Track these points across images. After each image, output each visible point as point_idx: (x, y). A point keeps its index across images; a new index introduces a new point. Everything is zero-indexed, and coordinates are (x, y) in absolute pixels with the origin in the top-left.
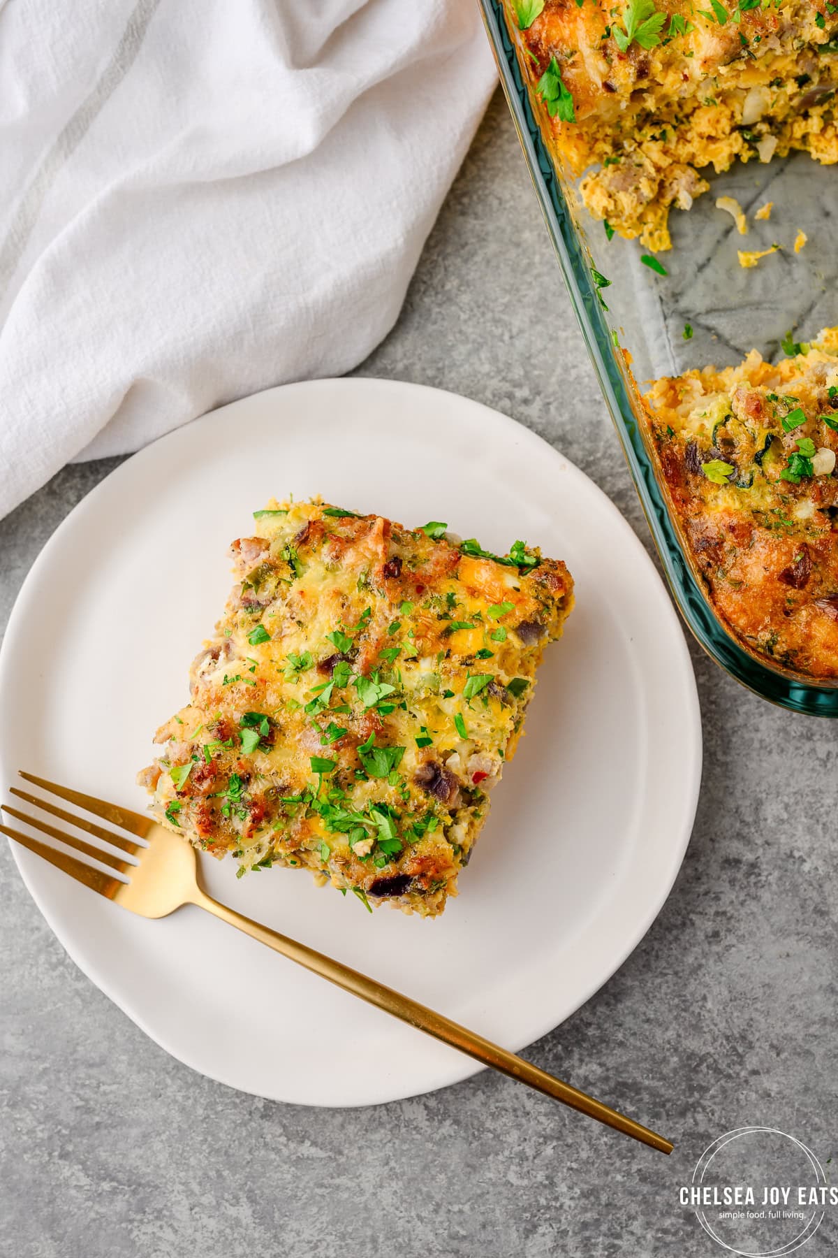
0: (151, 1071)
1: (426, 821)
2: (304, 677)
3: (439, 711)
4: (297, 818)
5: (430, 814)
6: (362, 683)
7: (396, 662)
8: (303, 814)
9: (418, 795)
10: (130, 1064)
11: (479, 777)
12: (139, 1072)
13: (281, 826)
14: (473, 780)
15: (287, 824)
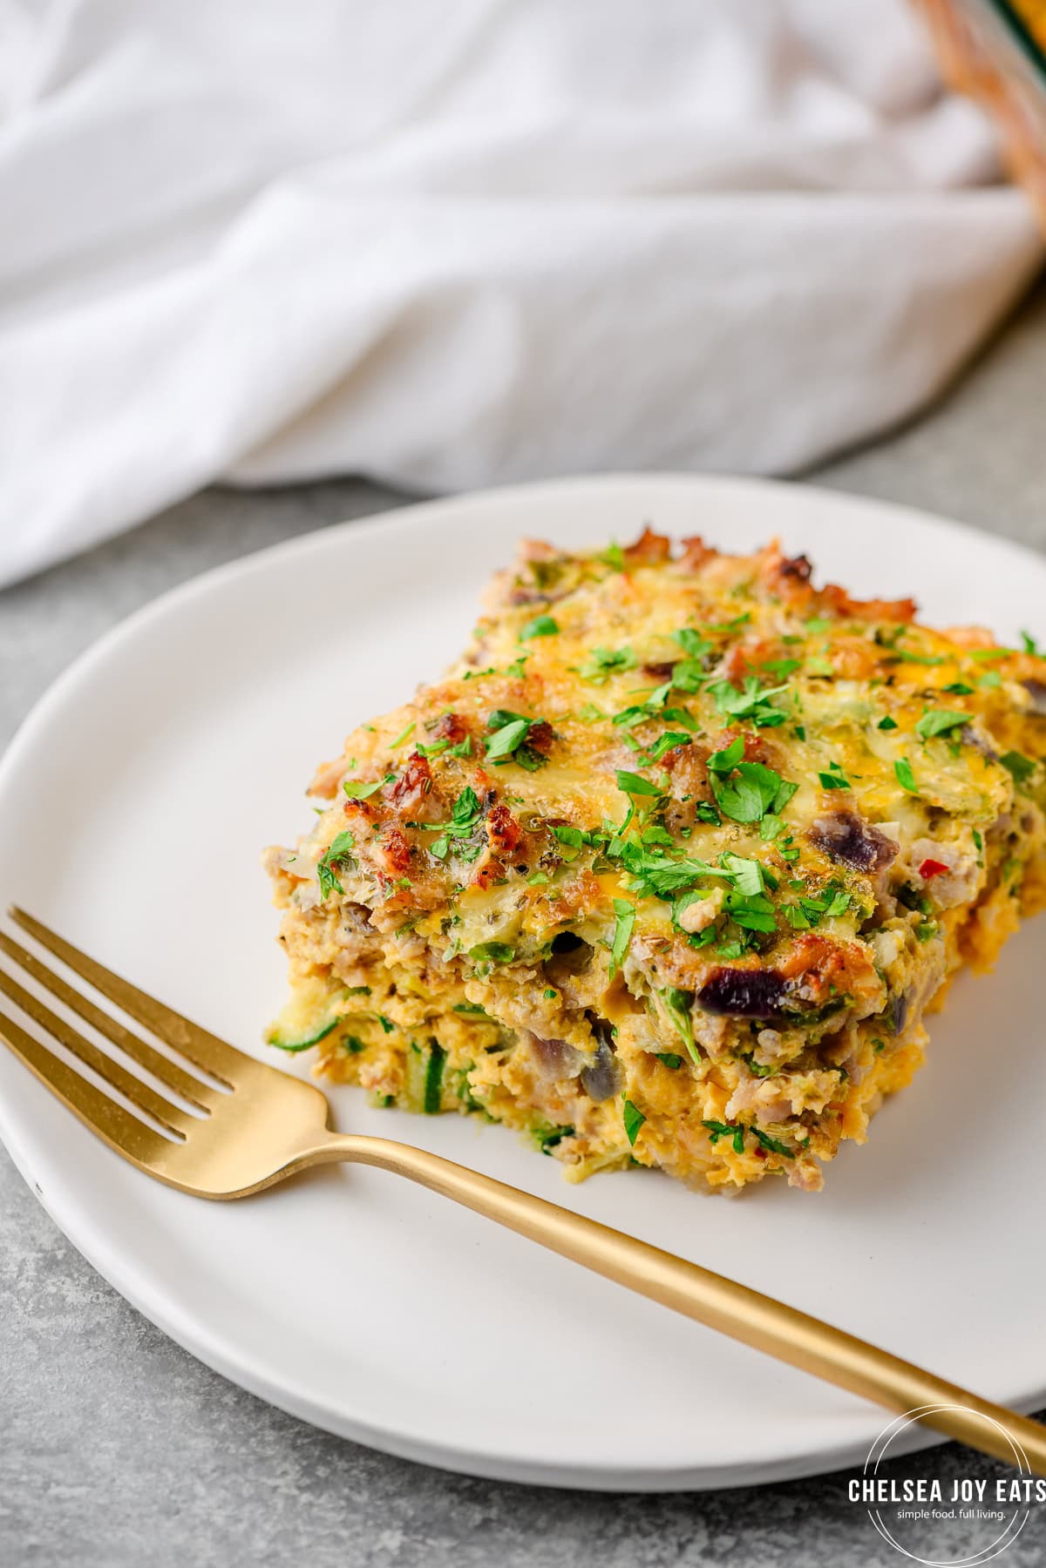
0: (165, 1470)
1: (828, 897)
2: (616, 680)
3: (866, 752)
4: (576, 870)
5: (837, 886)
6: (726, 693)
7: (792, 679)
8: (589, 865)
9: (816, 860)
10: (122, 1456)
11: (932, 868)
12: (138, 1469)
13: (542, 878)
14: (922, 872)
15: (555, 879)
